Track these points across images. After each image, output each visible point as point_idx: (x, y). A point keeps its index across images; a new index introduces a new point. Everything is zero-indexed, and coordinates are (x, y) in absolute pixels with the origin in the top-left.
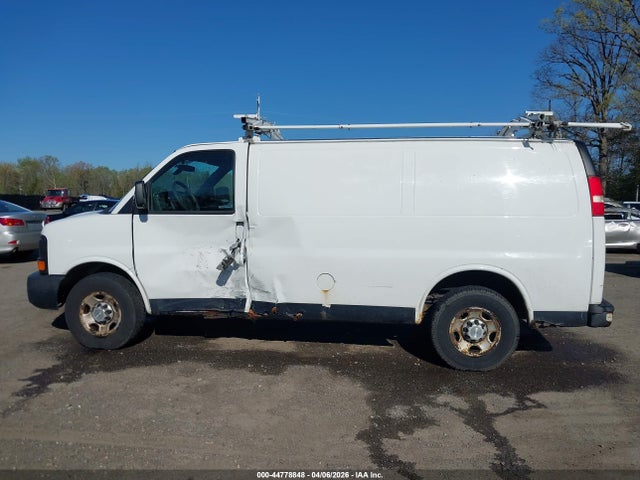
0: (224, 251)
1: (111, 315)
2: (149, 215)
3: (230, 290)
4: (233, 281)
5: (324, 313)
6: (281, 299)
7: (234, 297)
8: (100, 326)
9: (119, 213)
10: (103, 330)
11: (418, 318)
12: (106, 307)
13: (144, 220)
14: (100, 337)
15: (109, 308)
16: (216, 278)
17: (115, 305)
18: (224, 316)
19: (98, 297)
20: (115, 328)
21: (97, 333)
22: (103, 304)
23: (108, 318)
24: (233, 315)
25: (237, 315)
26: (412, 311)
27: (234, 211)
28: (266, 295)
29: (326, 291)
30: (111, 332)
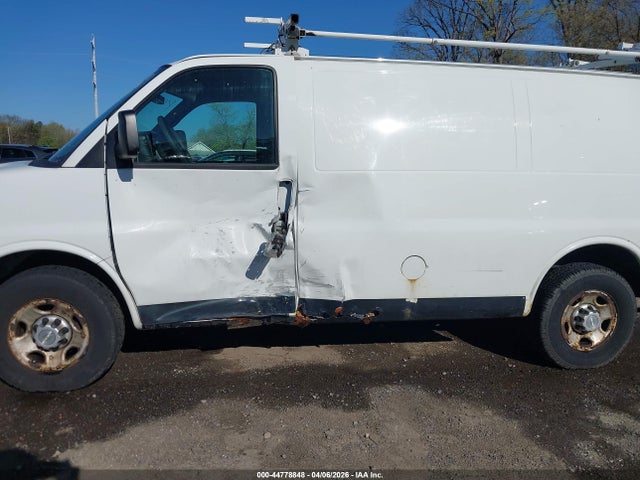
0: (259, 227)
1: (67, 336)
2: (134, 170)
3: (267, 285)
4: (272, 270)
5: (408, 311)
6: (350, 295)
7: (273, 295)
8: (48, 355)
9: (80, 165)
10: (53, 360)
11: (527, 310)
12: (57, 323)
13: (126, 178)
14: (50, 372)
15: (64, 324)
16: (247, 268)
17: (75, 319)
18: (258, 323)
19: (42, 307)
20: (78, 356)
21: (43, 366)
22: (53, 319)
23: (64, 342)
24: (273, 321)
25: (278, 321)
26: (521, 300)
27: (278, 164)
28: (323, 289)
29: (413, 281)
30: (69, 362)
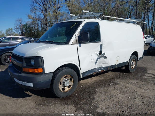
0: (97, 54)
2: (81, 44)
3: (97, 65)
5: (116, 66)
9: (72, 44)
10: (66, 89)
14: (67, 92)
19: (65, 77)
20: (71, 87)
27: (100, 41)
28: (106, 65)
29: (117, 61)
30: (70, 88)
